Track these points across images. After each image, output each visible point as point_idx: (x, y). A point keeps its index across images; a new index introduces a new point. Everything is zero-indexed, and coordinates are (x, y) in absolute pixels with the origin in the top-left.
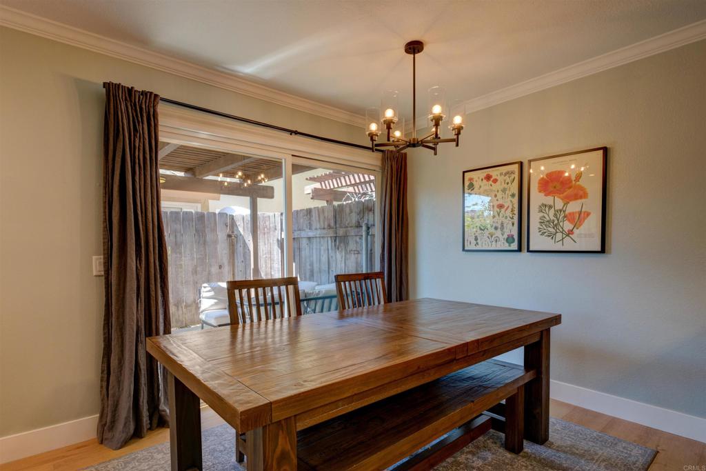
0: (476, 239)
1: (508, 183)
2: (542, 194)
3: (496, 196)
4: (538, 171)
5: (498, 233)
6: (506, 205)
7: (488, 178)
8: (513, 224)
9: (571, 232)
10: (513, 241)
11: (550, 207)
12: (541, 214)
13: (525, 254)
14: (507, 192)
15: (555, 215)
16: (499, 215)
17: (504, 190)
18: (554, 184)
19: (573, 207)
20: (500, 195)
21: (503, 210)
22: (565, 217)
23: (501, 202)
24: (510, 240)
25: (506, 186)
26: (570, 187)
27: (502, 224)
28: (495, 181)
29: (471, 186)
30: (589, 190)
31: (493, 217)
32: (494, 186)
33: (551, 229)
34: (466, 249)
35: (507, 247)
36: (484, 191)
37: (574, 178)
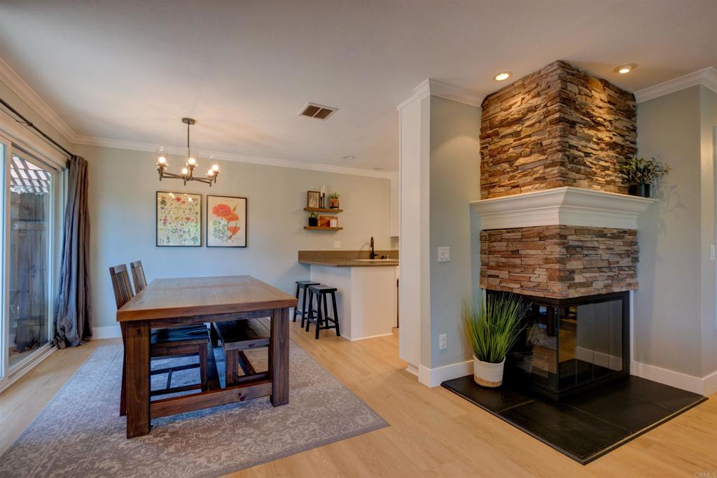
0: (168, 238)
1: (193, 206)
2: (215, 215)
3: (184, 212)
4: (214, 203)
5: (186, 235)
6: (192, 218)
7: (178, 199)
8: (197, 230)
9: (231, 237)
11: (220, 223)
12: (215, 226)
13: (204, 248)
14: (193, 211)
15: (223, 227)
16: (186, 224)
17: (190, 209)
18: (223, 211)
19: (232, 224)
20: (187, 212)
21: (189, 221)
22: (228, 229)
23: (188, 216)
24: (195, 240)
25: (191, 207)
26: (231, 214)
27: (189, 230)
28: (184, 203)
29: (163, 202)
30: (240, 217)
31: (182, 225)
32: (183, 206)
33: (221, 235)
34: (159, 245)
35: (192, 243)
36: (175, 207)
37: (232, 210)
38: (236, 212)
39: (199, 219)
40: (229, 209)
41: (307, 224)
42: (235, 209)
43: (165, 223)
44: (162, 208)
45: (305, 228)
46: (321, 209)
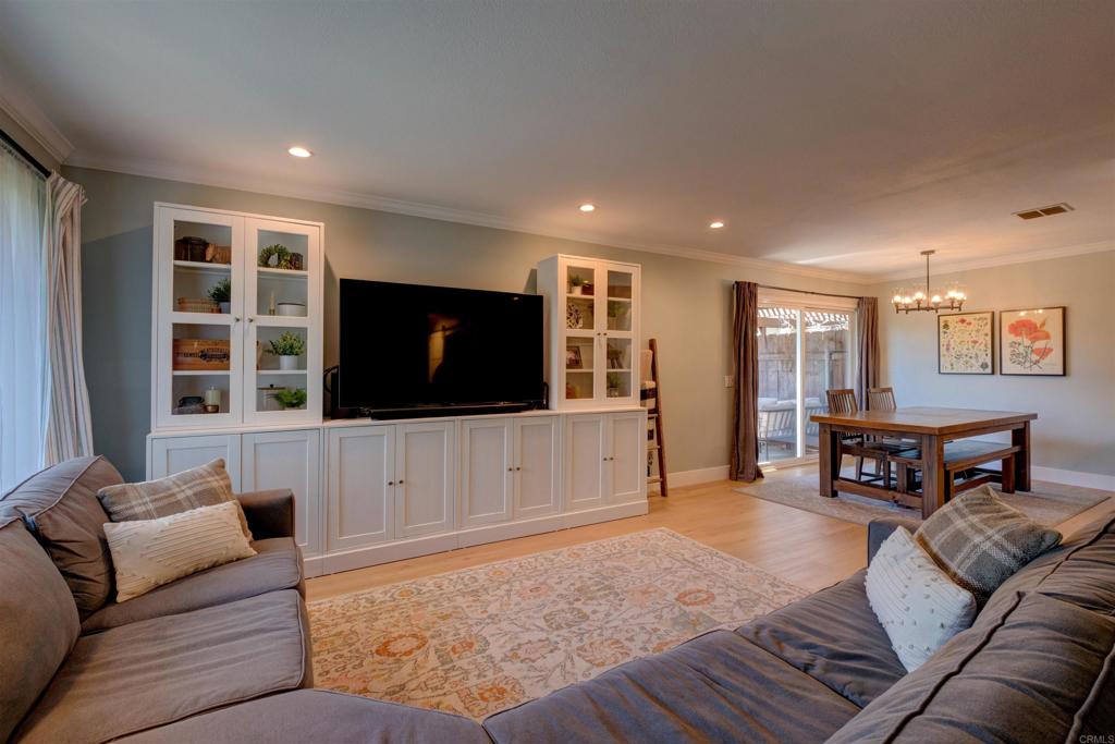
0: (952, 365)
1: (982, 326)
2: (1013, 335)
3: (970, 334)
4: (1010, 319)
5: (973, 361)
6: (980, 341)
7: (963, 321)
8: (986, 355)
9: (1037, 362)
10: (987, 366)
11: (1020, 344)
12: (1012, 349)
13: (997, 377)
14: (981, 332)
15: (1024, 350)
16: (974, 348)
18: (1023, 329)
19: (1040, 344)
20: (974, 334)
21: (977, 345)
22: (1032, 351)
23: (975, 339)
24: (984, 366)
25: (979, 328)
26: (1036, 332)
27: (977, 354)
28: (969, 324)
29: (946, 326)
30: (1052, 333)
31: (968, 349)
32: (969, 328)
33: (1022, 360)
34: (942, 372)
35: (981, 371)
36: (960, 330)
37: (1038, 325)
38: (1045, 328)
39: (990, 342)
40: (1034, 325)
42: (1043, 324)
43: (948, 349)
44: (945, 333)
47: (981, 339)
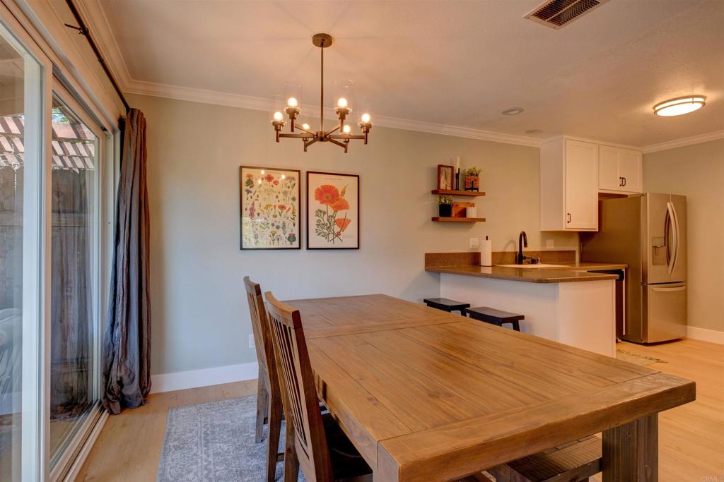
0: (256, 237)
1: (289, 187)
2: (318, 202)
3: (277, 197)
4: (316, 182)
5: (280, 232)
6: (287, 207)
7: (269, 178)
8: (294, 225)
9: (339, 234)
10: (295, 240)
11: (324, 213)
12: (318, 218)
13: (304, 251)
14: (288, 195)
15: (328, 220)
16: (280, 215)
18: (328, 195)
19: (340, 215)
20: (281, 196)
21: (285, 211)
22: (335, 222)
23: (282, 203)
24: (291, 238)
25: (287, 190)
26: (338, 200)
27: (284, 224)
28: (276, 183)
29: (250, 183)
30: (350, 204)
31: (275, 216)
32: (276, 188)
33: (325, 231)
34: (244, 247)
35: (288, 245)
36: (265, 190)
37: (340, 193)
38: (346, 197)
39: (297, 208)
40: (336, 191)
41: (436, 214)
42: (343, 193)
43: (252, 215)
44: (249, 192)
45: (434, 219)
46: (455, 191)
47: (288, 204)
